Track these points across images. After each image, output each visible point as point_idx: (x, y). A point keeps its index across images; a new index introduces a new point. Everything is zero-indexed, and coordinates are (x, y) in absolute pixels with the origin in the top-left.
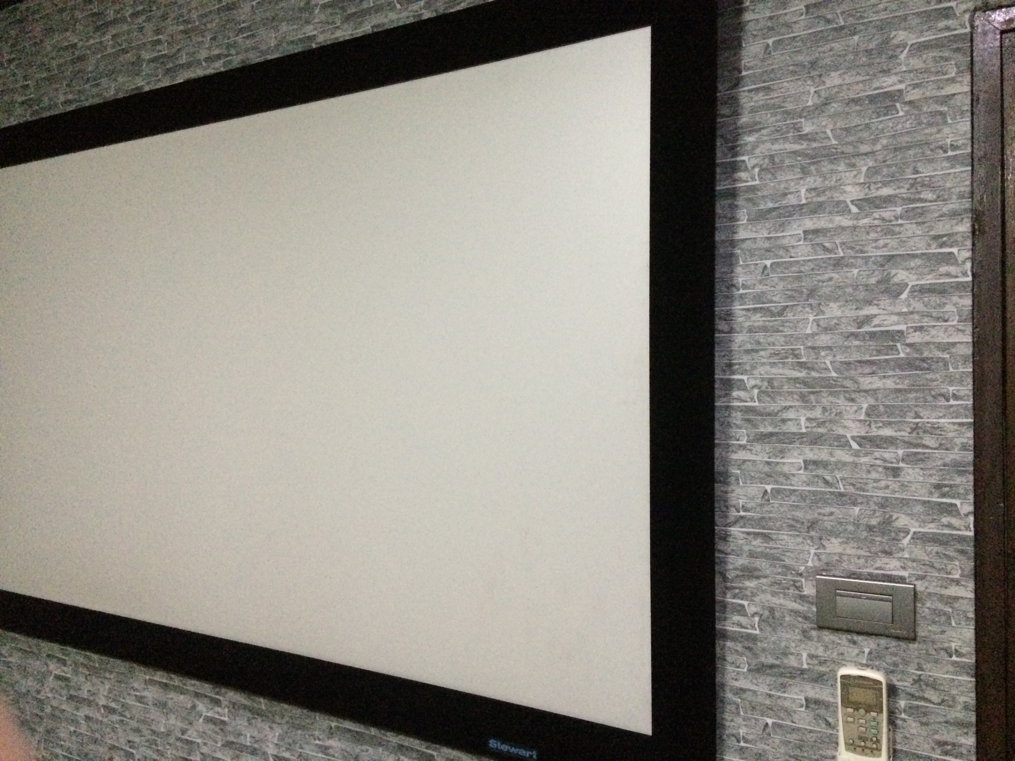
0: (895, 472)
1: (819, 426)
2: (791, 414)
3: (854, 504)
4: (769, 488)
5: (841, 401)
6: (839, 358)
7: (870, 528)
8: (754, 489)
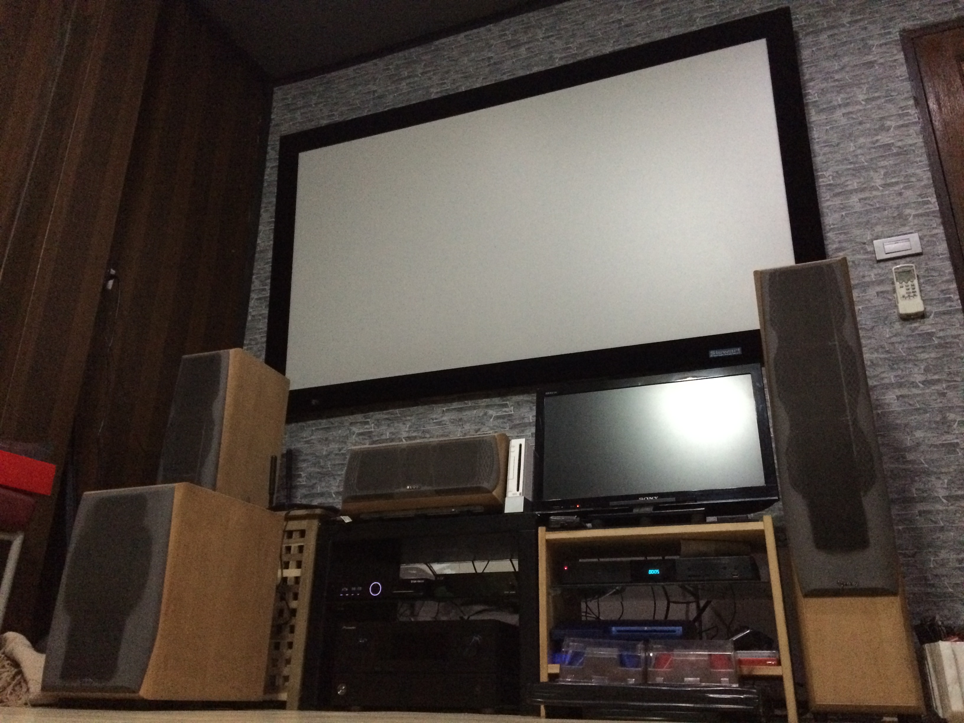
0: (900, 194)
1: (863, 184)
2: (848, 183)
3: (885, 210)
4: (844, 213)
5: (872, 173)
6: (868, 157)
7: (894, 217)
8: (837, 216)
